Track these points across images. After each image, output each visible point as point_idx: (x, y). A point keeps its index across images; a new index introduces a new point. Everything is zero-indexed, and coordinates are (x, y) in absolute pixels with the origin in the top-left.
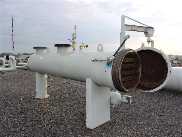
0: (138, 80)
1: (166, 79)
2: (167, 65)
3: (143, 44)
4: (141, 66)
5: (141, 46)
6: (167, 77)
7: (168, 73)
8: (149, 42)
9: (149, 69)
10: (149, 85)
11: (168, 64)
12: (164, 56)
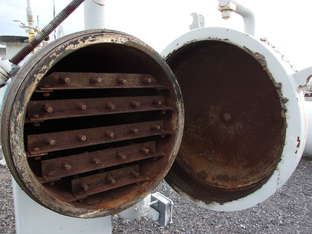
0: (167, 163)
1: (276, 172)
2: (285, 111)
3: (197, 19)
4: (180, 106)
5: (191, 27)
6: (280, 165)
7: (286, 148)
8: (225, 14)
9: (227, 117)
10: (219, 177)
11: (288, 106)
12: (271, 68)
